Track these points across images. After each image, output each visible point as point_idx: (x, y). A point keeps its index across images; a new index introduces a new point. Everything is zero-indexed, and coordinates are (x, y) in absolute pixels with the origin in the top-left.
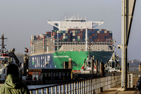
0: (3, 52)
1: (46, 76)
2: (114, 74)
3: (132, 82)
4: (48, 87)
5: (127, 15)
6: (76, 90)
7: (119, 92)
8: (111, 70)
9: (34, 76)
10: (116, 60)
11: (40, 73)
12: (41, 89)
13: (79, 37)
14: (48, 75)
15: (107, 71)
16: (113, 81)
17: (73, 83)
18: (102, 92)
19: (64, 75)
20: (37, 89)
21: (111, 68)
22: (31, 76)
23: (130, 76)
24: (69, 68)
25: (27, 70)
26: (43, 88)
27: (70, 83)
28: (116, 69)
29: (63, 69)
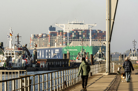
0: (18, 47)
1: (50, 64)
2: (101, 62)
3: (113, 69)
4: (51, 73)
5: (110, 20)
6: (72, 74)
7: (104, 76)
8: (99, 60)
9: (41, 64)
10: (102, 53)
11: (46, 62)
12: (46, 73)
13: (84, 36)
14: (51, 63)
15: (95, 60)
16: (100, 68)
17: (70, 69)
18: (92, 76)
19: (63, 63)
20: (43, 74)
21: (98, 58)
22: (39, 64)
23: (112, 64)
24: (67, 58)
25: (36, 60)
26: (47, 73)
27: (68, 70)
28: (102, 59)
29: (63, 59)
